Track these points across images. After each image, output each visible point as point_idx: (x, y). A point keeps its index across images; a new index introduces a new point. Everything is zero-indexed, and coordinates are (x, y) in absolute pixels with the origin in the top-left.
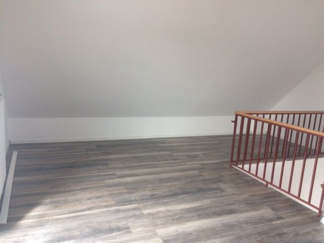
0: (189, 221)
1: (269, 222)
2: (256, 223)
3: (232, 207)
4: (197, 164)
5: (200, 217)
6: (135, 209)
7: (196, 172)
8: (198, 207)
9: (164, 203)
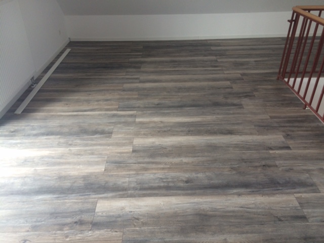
0: (174, 135)
1: (267, 150)
2: (249, 149)
3: (236, 127)
4: (238, 73)
5: (189, 133)
6: (131, 116)
7: (228, 83)
8: (196, 122)
9: (164, 113)
